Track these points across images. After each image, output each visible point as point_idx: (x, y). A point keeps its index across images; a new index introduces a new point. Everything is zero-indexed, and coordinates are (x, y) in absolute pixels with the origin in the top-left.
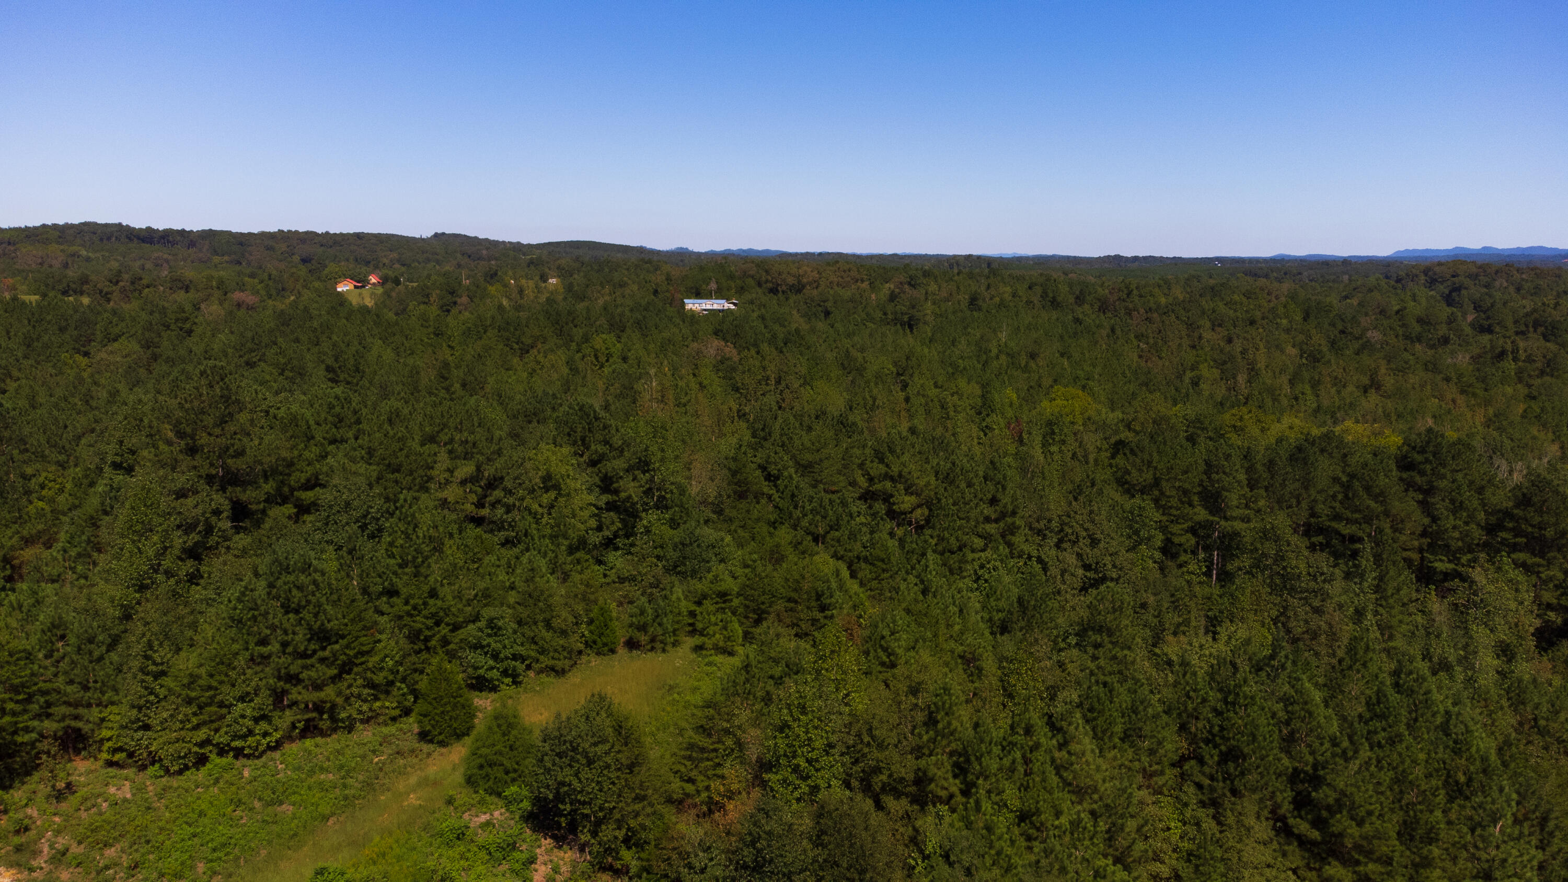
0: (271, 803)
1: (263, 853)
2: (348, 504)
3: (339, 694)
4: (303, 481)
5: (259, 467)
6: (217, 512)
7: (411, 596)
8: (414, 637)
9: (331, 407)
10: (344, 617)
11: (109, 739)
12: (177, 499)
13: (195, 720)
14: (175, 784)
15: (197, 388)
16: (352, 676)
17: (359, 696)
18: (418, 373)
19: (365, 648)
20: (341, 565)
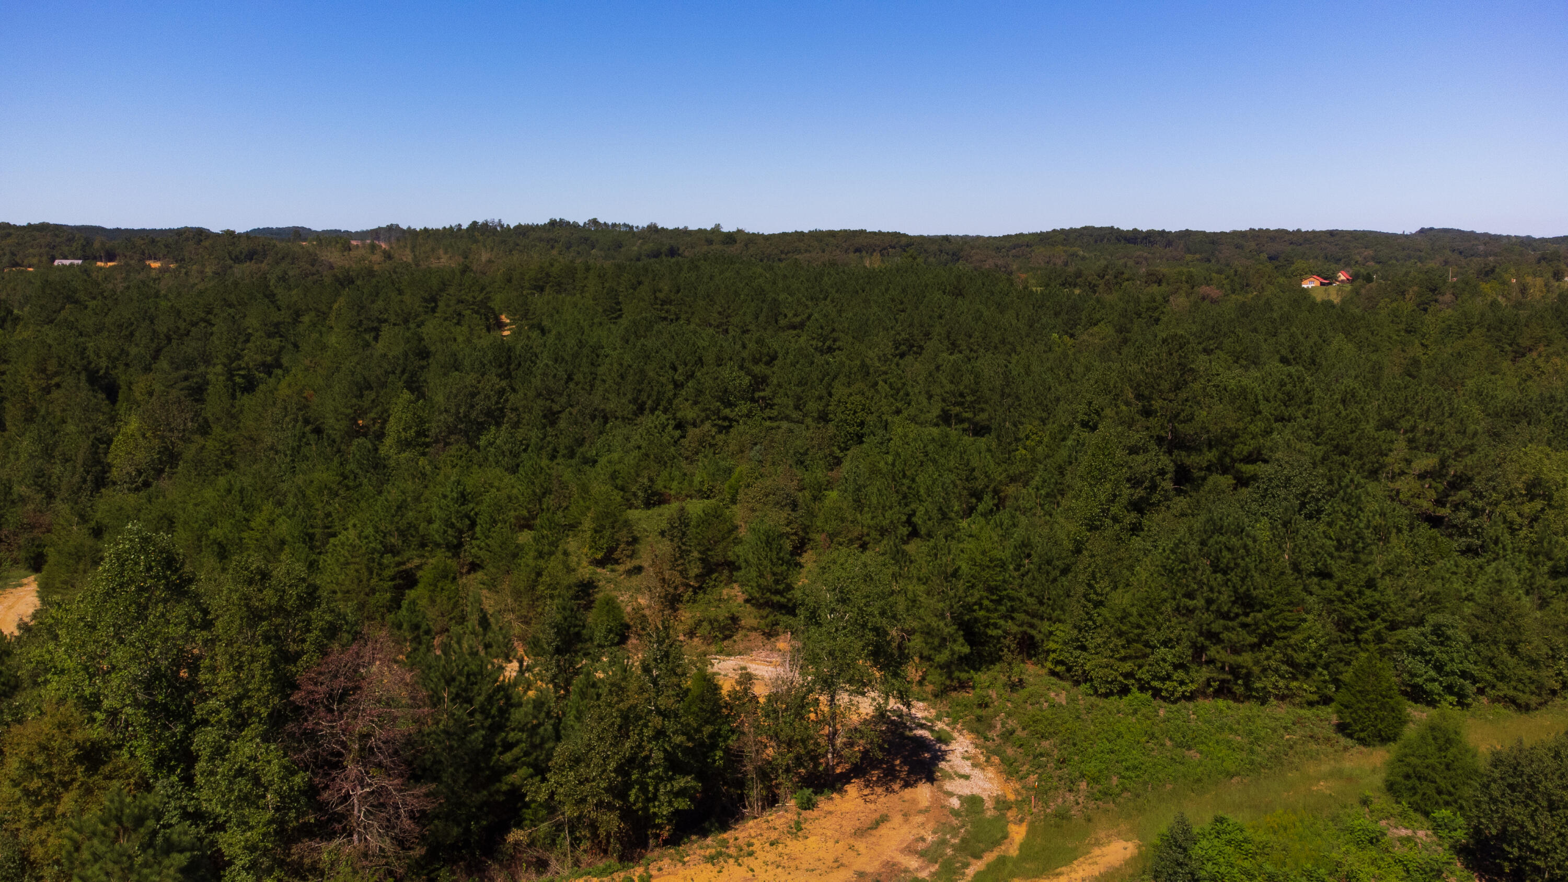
0: (1179, 745)
1: (1169, 787)
2: (1288, 479)
3: (1257, 662)
4: (1245, 453)
5: (1205, 436)
6: (1162, 473)
7: (1347, 582)
8: (1343, 624)
9: (1282, 384)
10: (1271, 588)
11: (1054, 651)
12: (1130, 454)
13: (1123, 653)
14: (1101, 705)
15: (1158, 355)
16: (1272, 648)
17: (1276, 671)
18: (1380, 368)
19: (1288, 624)
20: (1274, 535)
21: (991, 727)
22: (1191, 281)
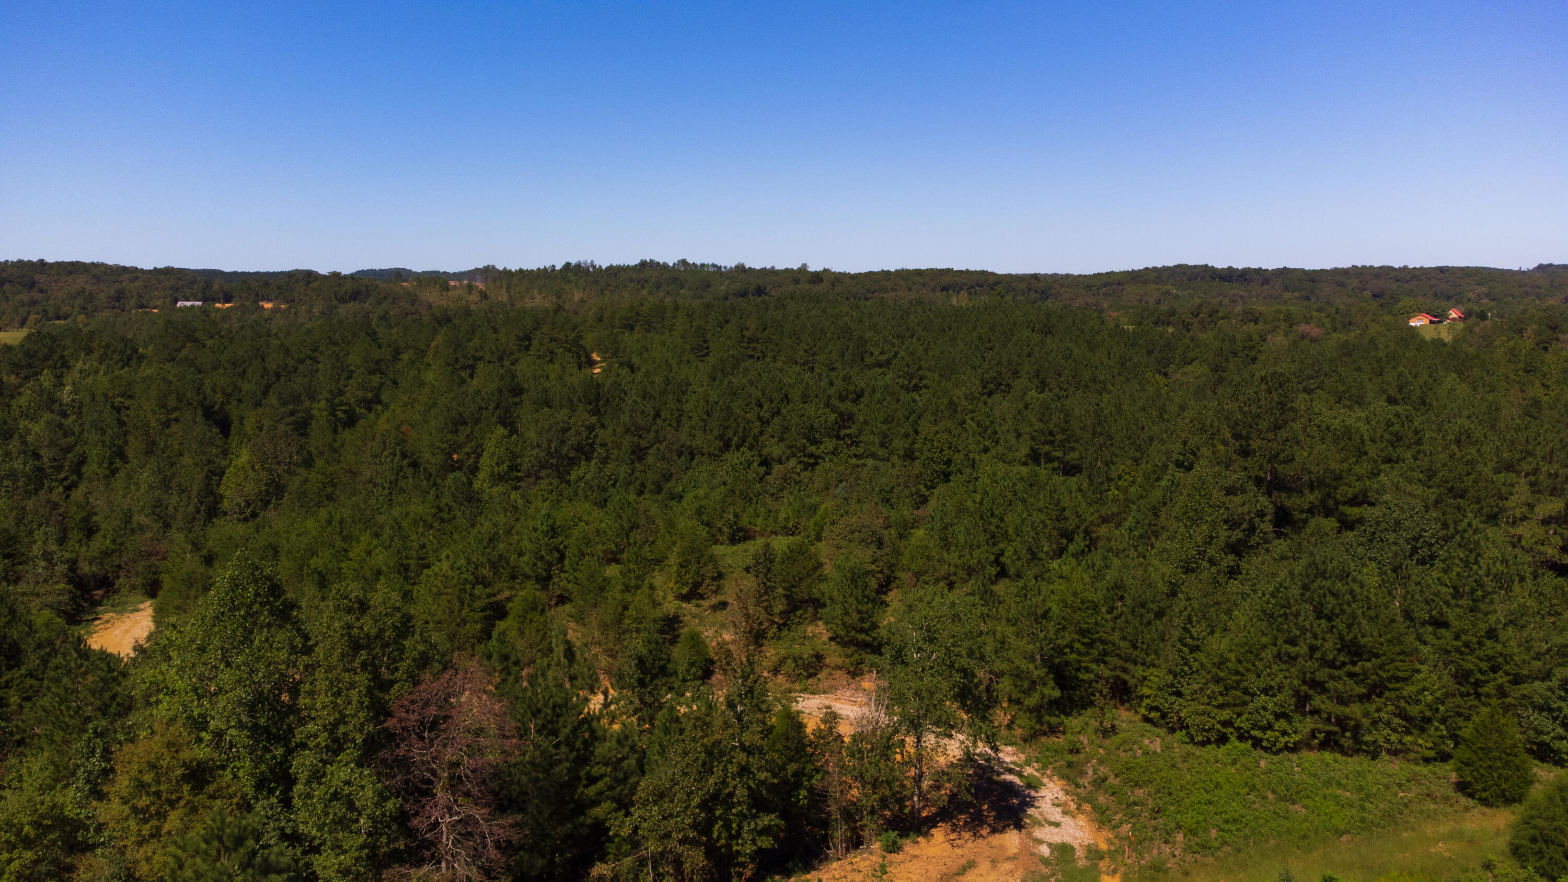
0: (1283, 799)
1: (1272, 843)
2: (1398, 523)
3: (1366, 714)
4: (1349, 495)
5: (1307, 477)
6: (1261, 514)
7: (1465, 632)
8: (1462, 677)
9: (1389, 424)
10: (1380, 636)
11: (1148, 697)
12: (1227, 495)
13: (1220, 699)
14: (1198, 753)
15: (1256, 393)
16: (1383, 700)
17: (1388, 724)
18: (1497, 409)
19: (1401, 674)
20: (1383, 581)
21: (1083, 773)
22: (1290, 320)
